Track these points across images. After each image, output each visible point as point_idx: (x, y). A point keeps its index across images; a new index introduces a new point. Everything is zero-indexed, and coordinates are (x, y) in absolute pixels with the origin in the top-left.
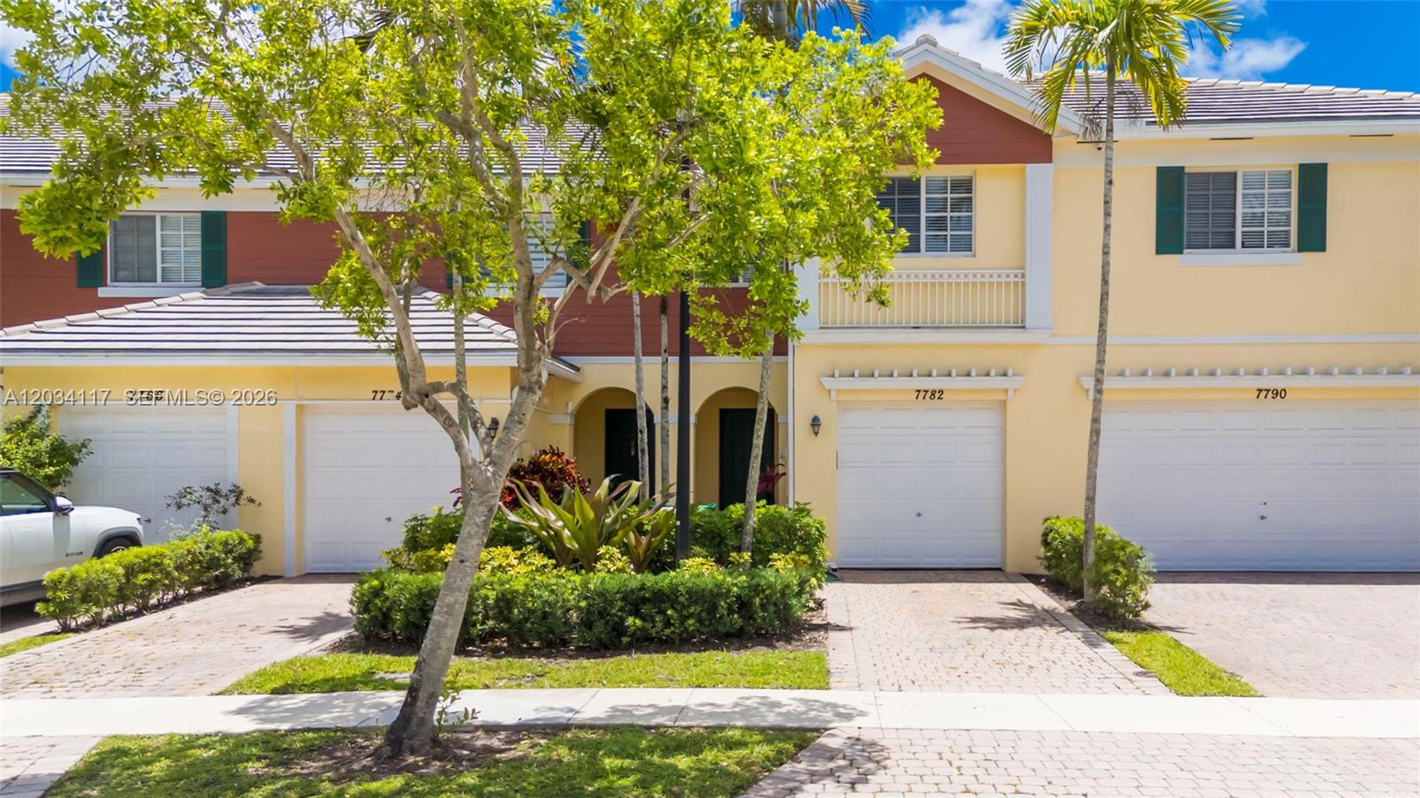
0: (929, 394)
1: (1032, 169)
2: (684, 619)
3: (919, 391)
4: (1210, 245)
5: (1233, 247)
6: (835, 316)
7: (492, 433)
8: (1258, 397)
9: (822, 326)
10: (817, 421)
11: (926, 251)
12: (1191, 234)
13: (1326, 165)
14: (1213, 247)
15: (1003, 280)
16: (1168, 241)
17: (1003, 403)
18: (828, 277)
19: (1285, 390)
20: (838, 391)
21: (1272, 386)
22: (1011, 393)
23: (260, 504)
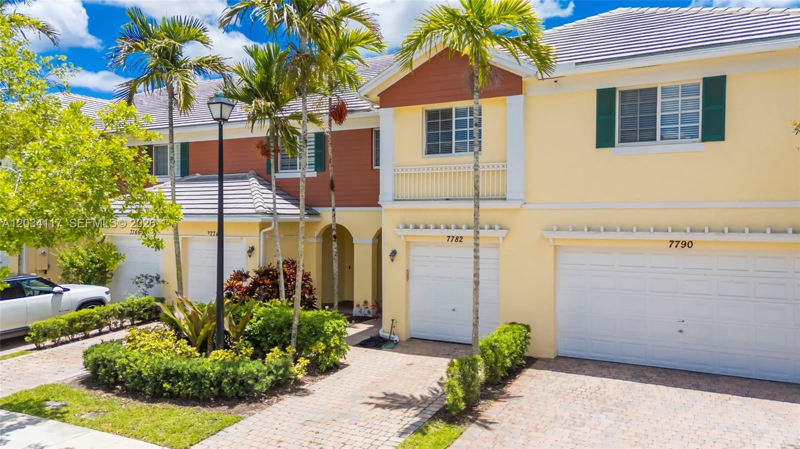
0: (455, 238)
1: (510, 99)
2: (187, 388)
3: (449, 237)
4: (638, 140)
5: (655, 140)
6: (404, 193)
7: (250, 254)
8: (670, 246)
9: (396, 198)
10: (394, 253)
11: (456, 152)
12: (622, 133)
13: (725, 77)
14: (640, 141)
15: (496, 169)
16: (604, 139)
17: (499, 244)
18: (398, 170)
19: (690, 243)
20: (405, 236)
21: (681, 239)
22: (501, 239)
23: (168, 283)
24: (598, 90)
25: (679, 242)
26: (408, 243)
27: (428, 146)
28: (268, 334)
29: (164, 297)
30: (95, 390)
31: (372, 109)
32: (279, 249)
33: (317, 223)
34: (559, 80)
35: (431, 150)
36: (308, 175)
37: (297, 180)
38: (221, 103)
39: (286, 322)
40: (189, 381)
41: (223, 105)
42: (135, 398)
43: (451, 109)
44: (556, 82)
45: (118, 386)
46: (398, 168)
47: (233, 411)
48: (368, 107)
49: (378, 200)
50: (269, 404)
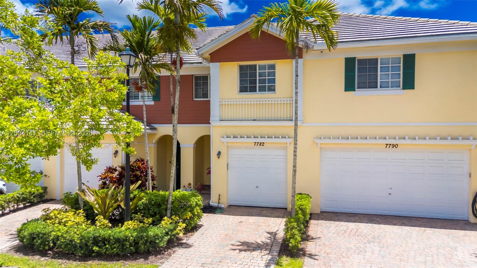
0: (259, 144)
2: (112, 249)
3: (256, 143)
4: (367, 87)
5: (377, 87)
6: (225, 116)
7: (115, 155)
8: (386, 147)
9: (221, 119)
10: (219, 154)
11: (259, 91)
12: (358, 83)
13: (415, 54)
14: (369, 88)
15: (285, 102)
16: (349, 86)
17: (287, 147)
18: (222, 102)
19: (397, 145)
20: (227, 143)
21: (392, 143)
22: (288, 144)
23: (49, 176)
24: (346, 59)
25: (390, 145)
26: (228, 146)
27: (241, 87)
28: (150, 208)
29: (46, 186)
30: (32, 255)
31: (203, 62)
32: (148, 152)
33: (154, 134)
34: (324, 51)
35: (243, 89)
36: (147, 103)
37: (141, 106)
38: (130, 55)
39: (162, 200)
40: (114, 244)
41: (131, 56)
42: (69, 259)
43: (256, 65)
44: (322, 52)
45: (49, 252)
46: (222, 100)
47: (148, 261)
48: (201, 61)
49: (210, 120)
50: (170, 255)
